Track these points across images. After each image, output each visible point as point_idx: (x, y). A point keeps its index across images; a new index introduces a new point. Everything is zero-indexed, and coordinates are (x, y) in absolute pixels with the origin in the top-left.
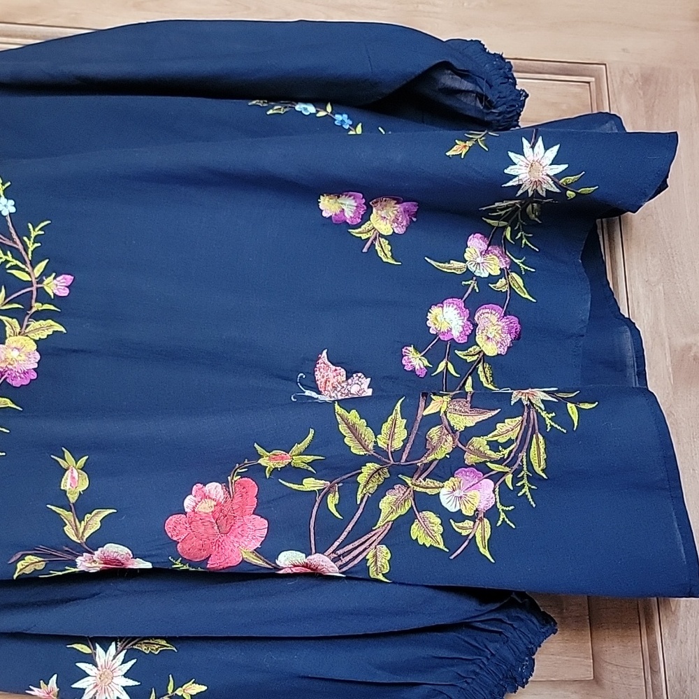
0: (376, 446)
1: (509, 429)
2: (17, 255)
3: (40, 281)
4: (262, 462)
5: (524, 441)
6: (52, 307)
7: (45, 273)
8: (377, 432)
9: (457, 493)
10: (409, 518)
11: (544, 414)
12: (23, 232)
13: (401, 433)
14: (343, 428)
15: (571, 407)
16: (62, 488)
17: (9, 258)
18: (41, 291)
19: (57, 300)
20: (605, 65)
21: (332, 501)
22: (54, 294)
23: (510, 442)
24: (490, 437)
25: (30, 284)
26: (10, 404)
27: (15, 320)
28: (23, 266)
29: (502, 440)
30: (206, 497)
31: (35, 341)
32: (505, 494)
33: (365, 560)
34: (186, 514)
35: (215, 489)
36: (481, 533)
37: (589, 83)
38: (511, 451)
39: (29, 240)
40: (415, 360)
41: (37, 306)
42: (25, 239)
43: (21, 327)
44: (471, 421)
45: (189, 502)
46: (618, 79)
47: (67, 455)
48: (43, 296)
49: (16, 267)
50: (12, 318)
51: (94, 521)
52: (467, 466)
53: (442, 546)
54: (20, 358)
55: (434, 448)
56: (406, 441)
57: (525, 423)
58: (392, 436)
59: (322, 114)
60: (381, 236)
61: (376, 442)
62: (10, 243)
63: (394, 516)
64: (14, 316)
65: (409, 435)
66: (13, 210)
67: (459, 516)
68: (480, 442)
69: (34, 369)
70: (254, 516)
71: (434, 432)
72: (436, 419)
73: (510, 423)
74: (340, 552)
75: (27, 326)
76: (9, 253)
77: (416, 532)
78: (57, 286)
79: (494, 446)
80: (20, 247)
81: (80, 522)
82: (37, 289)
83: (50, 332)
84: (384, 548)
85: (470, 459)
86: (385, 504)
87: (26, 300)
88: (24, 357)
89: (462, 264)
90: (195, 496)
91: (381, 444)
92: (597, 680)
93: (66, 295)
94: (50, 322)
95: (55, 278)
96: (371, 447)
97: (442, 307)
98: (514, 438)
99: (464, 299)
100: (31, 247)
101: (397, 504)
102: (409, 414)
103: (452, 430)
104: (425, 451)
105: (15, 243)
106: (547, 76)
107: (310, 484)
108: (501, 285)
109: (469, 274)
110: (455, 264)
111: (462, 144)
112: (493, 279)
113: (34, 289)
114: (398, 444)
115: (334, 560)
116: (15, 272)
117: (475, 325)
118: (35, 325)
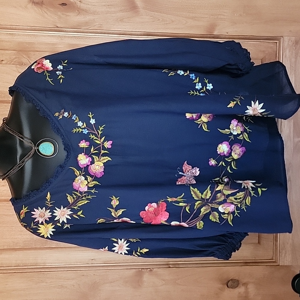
1: (241, 195)
2: (96, 136)
3: (103, 143)
4: (168, 200)
5: (245, 198)
6: (107, 152)
7: (104, 141)
9: (224, 208)
10: (209, 214)
11: (251, 192)
12: (98, 129)
14: (192, 193)
15: (259, 189)
16: (111, 204)
17: (94, 137)
18: (103, 146)
19: (108, 149)
20: (283, 37)
22: (107, 148)
23: (241, 198)
25: (100, 144)
26: (98, 183)
27: (97, 157)
28: (98, 139)
29: (238, 197)
30: (151, 207)
31: (103, 163)
32: (238, 209)
33: (196, 225)
34: (146, 211)
35: (154, 205)
36: (230, 218)
37: (276, 43)
38: (240, 201)
39: (99, 131)
40: (213, 162)
41: (103, 152)
42: (98, 130)
43: (99, 158)
45: (147, 208)
46: (287, 43)
47: (114, 197)
48: (104, 148)
49: (96, 139)
50: (96, 156)
51: (120, 212)
54: (99, 168)
57: (245, 194)
58: (206, 195)
59: (186, 74)
60: (204, 122)
62: (94, 132)
64: (97, 155)
65: (211, 195)
66: (95, 122)
67: (224, 213)
69: (103, 171)
70: (165, 212)
72: (220, 191)
73: (241, 193)
74: (189, 223)
75: (100, 159)
76: (94, 135)
77: (211, 217)
78: (108, 145)
80: (97, 133)
81: (116, 212)
82: (102, 146)
83: (107, 160)
84: (201, 222)
86: (202, 210)
87: (99, 150)
88: (100, 168)
89: (229, 130)
90: (149, 206)
91: (203, 197)
92: (259, 243)
93: (110, 147)
94: (107, 157)
95: (107, 142)
96: (200, 197)
97: (222, 145)
98: (242, 197)
99: (229, 141)
100: (100, 133)
101: (206, 210)
102: (212, 189)
104: (216, 199)
105: (95, 132)
106: (262, 41)
108: (241, 137)
109: (231, 134)
110: (227, 130)
111: (233, 103)
112: (238, 135)
113: (101, 146)
114: (208, 197)
115: (188, 224)
116: (96, 141)
117: (232, 150)
118: (102, 158)
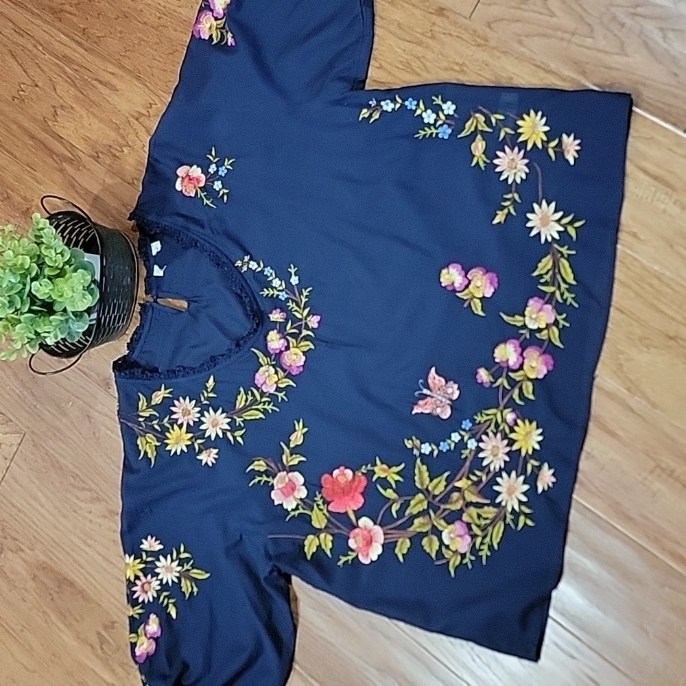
0: (427, 489)
3: (306, 318)
8: (431, 481)
13: (441, 488)
14: (417, 471)
16: (290, 438)
17: (294, 306)
18: (306, 324)
21: (395, 508)
22: (312, 326)
24: (480, 511)
25: (301, 320)
26: (292, 383)
27: (294, 340)
29: (484, 516)
30: (343, 474)
31: (303, 352)
34: (332, 477)
35: (349, 473)
41: (304, 332)
43: (297, 343)
44: (475, 499)
45: (336, 472)
47: (301, 423)
48: (307, 327)
52: (462, 521)
53: (433, 555)
55: (451, 503)
56: (441, 493)
61: (428, 486)
63: (419, 530)
66: (297, 282)
67: (447, 547)
68: (473, 511)
69: (302, 366)
71: (455, 495)
75: (299, 344)
78: (313, 322)
79: (479, 516)
83: (308, 348)
84: (408, 541)
85: (465, 518)
90: (340, 471)
93: (317, 327)
94: (309, 343)
95: (312, 317)
103: (464, 499)
107: (389, 493)
113: (303, 322)
114: (437, 492)
115: (384, 534)
116: (296, 314)
118: (302, 343)
